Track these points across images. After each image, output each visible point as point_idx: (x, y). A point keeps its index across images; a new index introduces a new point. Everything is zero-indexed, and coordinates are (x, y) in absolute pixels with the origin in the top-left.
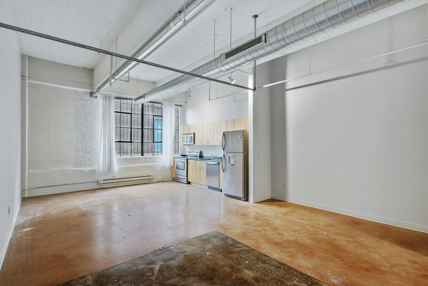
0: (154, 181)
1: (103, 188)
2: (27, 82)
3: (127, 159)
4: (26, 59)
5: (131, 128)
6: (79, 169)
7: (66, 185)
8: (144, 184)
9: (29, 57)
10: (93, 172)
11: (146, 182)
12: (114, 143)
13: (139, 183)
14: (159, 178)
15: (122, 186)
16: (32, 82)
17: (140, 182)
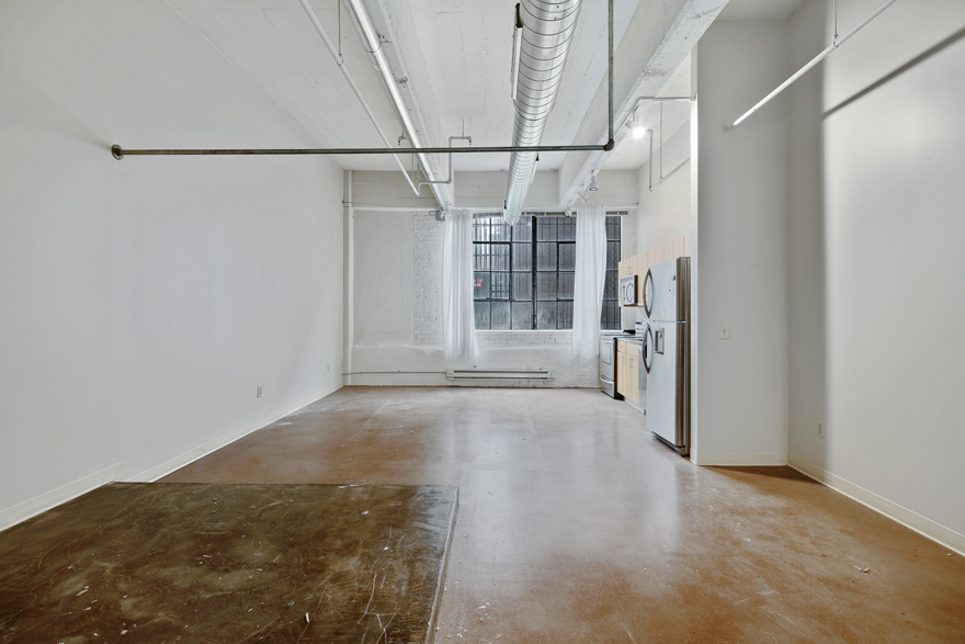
0: (556, 384)
1: (456, 387)
2: (351, 211)
3: (501, 335)
4: (349, 174)
5: (511, 272)
6: (419, 347)
7: (399, 372)
8: (534, 388)
9: (353, 171)
10: (439, 355)
11: (538, 385)
12: (472, 303)
13: (522, 385)
14: (568, 380)
15: (489, 387)
16: (357, 208)
17: (524, 383)
